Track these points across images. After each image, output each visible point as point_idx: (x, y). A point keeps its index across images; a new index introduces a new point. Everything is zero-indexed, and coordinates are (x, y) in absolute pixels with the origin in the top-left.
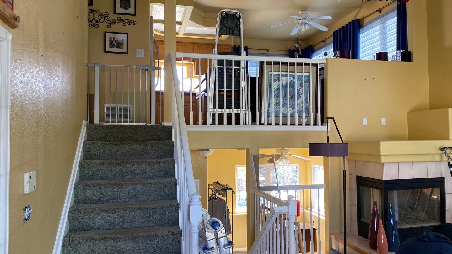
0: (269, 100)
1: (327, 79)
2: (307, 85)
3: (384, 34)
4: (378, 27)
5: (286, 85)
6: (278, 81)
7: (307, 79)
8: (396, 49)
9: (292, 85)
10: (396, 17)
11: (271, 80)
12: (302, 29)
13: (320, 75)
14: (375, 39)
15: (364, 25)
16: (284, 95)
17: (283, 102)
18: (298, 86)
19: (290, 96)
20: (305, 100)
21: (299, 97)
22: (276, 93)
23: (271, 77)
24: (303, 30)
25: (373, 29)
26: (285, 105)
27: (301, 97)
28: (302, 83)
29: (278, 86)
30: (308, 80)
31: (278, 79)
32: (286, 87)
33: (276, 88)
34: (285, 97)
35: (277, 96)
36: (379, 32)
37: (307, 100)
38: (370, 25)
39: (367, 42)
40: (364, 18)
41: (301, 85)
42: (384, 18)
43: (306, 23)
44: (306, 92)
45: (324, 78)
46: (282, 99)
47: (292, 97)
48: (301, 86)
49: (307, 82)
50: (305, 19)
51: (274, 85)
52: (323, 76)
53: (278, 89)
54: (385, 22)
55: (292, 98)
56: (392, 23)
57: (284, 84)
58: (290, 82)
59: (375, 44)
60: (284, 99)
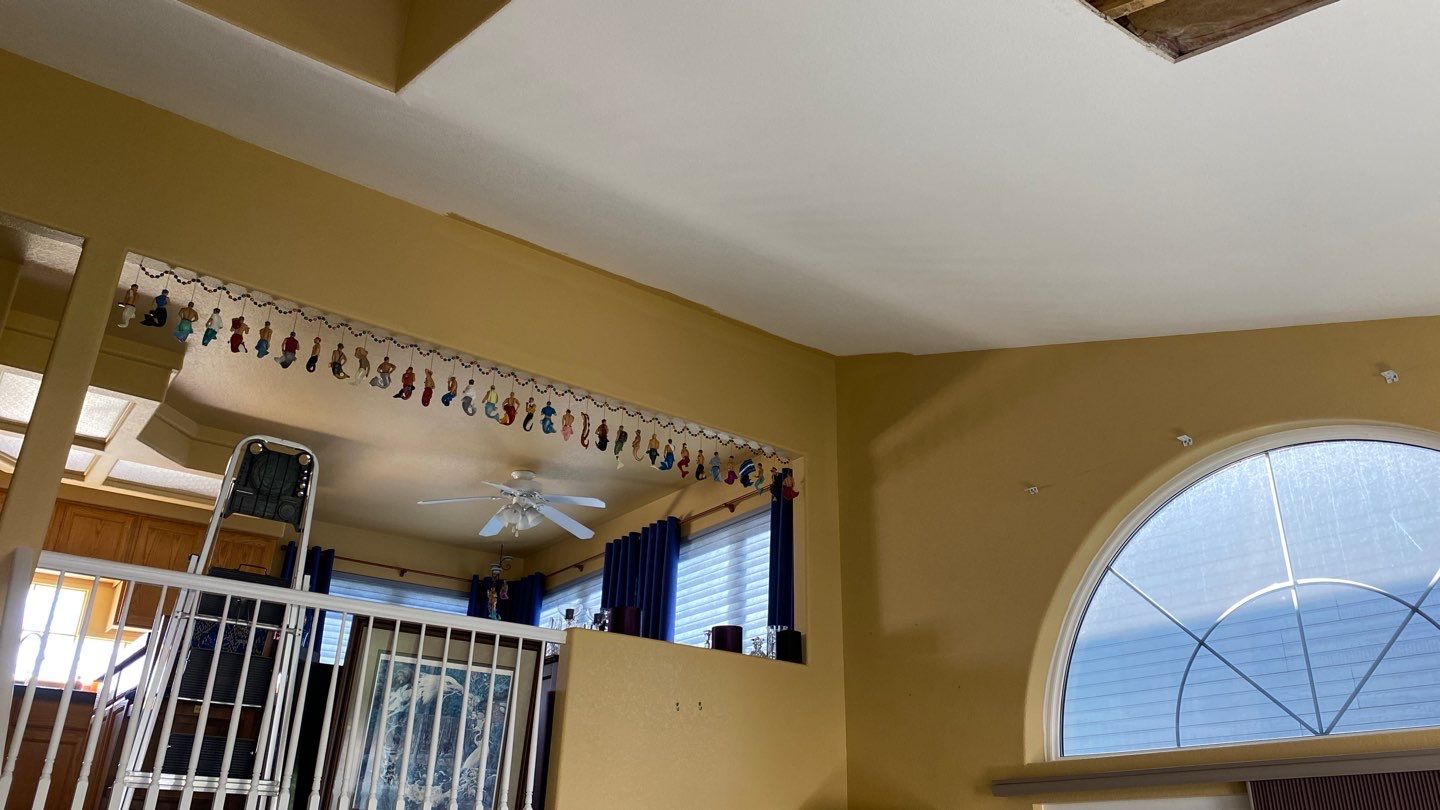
0: (367, 751)
1: (564, 695)
2: (502, 709)
3: (738, 570)
4: (725, 549)
5: (434, 702)
6: (406, 686)
7: (505, 687)
8: (767, 619)
9: (453, 705)
10: (769, 532)
11: (383, 681)
12: (515, 525)
13: (544, 679)
14: (716, 581)
15: (690, 538)
16: (422, 735)
17: (412, 761)
18: (471, 709)
19: (440, 740)
20: (490, 757)
21: (470, 747)
22: (394, 727)
23: (385, 671)
24: (520, 526)
25: (714, 553)
26: (418, 773)
27: (476, 747)
28: (485, 701)
29: (405, 703)
30: (507, 691)
31: (409, 681)
32: (432, 710)
33: (397, 712)
34: (423, 747)
35: (398, 739)
36: (727, 563)
37: (494, 760)
38: (707, 540)
39: (695, 588)
40: (690, 518)
41: (481, 707)
42: (741, 528)
43: (531, 509)
44: (494, 731)
45: (558, 689)
46: (412, 749)
47: (448, 747)
48: (481, 711)
49: (502, 697)
50: (530, 495)
51: (393, 701)
52: (554, 684)
53: (402, 716)
54: (742, 539)
55: (446, 751)
56: (759, 544)
57: (425, 700)
58: (445, 693)
59: (715, 596)
60: (419, 749)
